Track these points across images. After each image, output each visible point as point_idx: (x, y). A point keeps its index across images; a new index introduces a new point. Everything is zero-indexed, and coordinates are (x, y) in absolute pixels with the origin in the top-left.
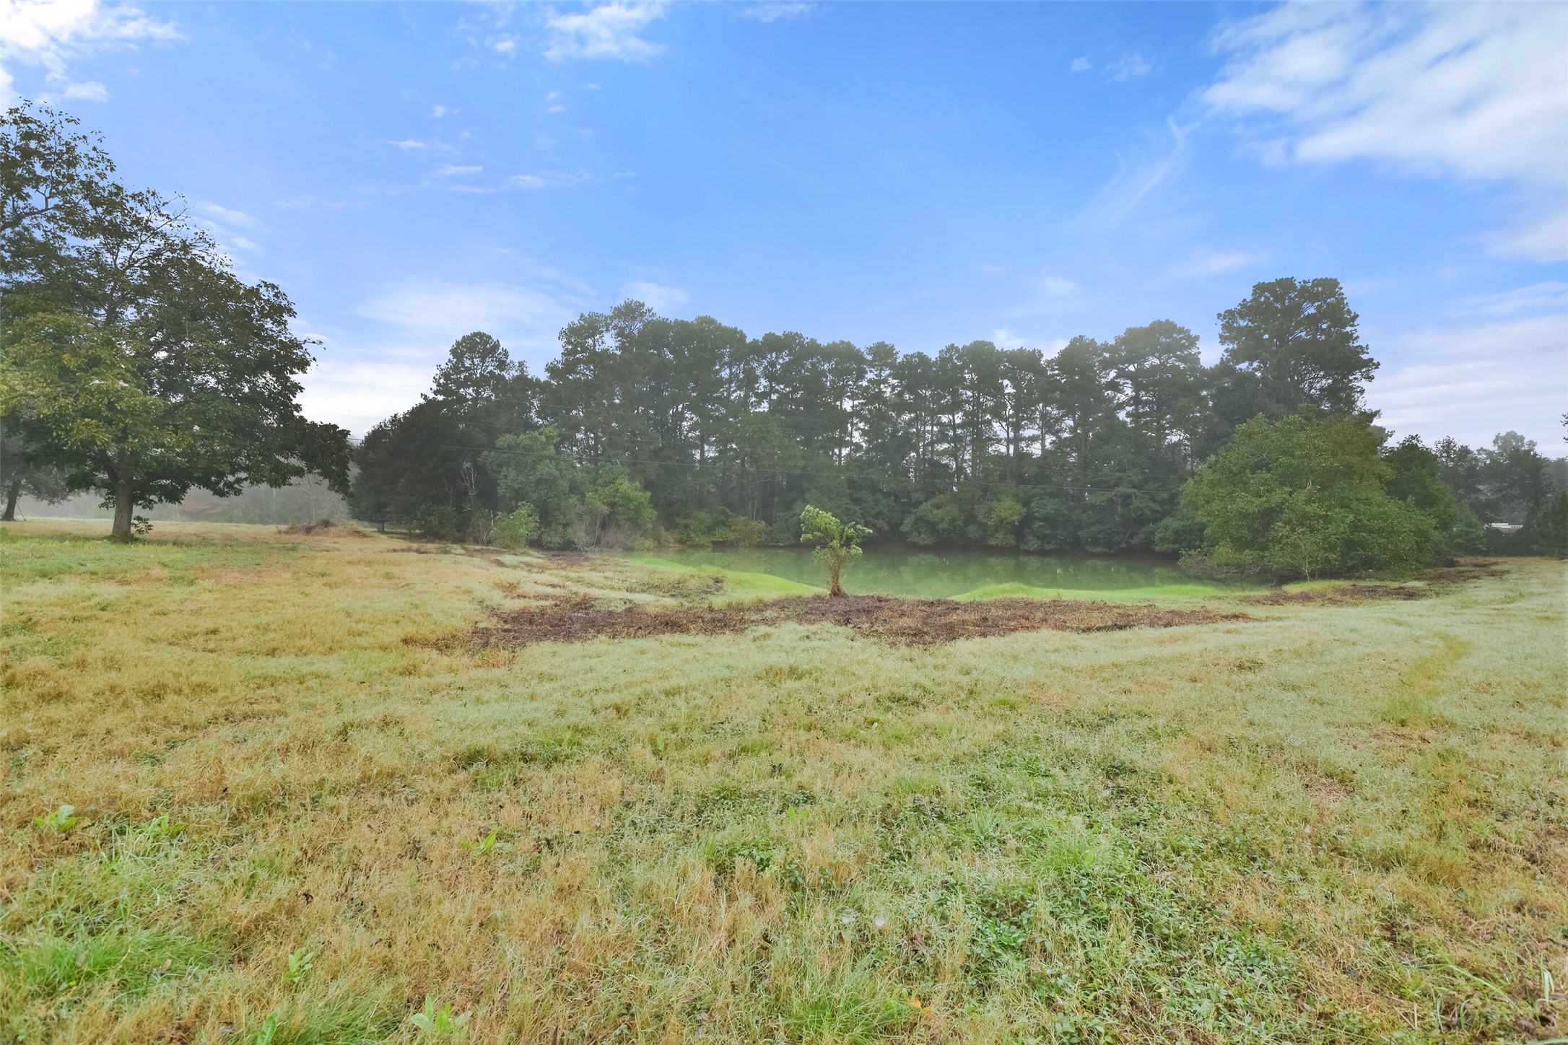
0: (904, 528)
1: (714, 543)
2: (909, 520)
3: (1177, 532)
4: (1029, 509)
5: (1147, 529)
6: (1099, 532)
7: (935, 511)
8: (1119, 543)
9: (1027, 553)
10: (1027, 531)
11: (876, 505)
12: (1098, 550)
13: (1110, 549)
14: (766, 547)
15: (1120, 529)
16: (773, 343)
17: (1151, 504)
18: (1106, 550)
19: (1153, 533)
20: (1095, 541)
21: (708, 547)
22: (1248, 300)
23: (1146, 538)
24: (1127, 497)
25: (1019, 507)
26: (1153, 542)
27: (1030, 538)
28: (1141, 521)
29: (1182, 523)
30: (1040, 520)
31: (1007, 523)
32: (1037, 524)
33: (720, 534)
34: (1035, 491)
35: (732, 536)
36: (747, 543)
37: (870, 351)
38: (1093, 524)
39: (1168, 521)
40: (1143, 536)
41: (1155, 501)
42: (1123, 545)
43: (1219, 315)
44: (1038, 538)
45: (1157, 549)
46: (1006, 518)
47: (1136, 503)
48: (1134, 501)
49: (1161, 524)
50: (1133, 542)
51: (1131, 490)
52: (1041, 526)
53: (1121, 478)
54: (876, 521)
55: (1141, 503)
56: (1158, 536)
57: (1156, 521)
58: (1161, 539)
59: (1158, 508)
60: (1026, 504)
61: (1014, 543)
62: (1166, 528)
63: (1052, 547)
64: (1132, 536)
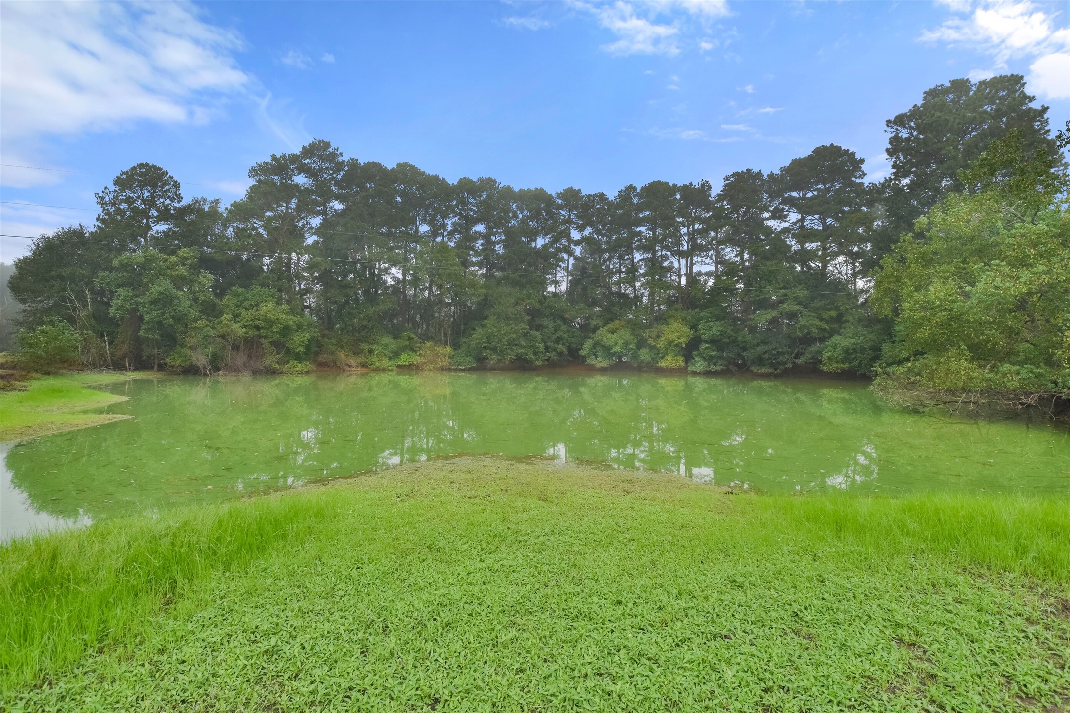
0: (583, 352)
1: (399, 367)
2: (588, 344)
3: (847, 351)
4: (696, 331)
5: (815, 347)
6: (765, 353)
7: (610, 336)
8: (785, 363)
9: (694, 374)
10: (695, 352)
11: (556, 331)
12: (763, 370)
13: (776, 369)
14: (449, 370)
15: (786, 349)
16: (466, 186)
17: (817, 322)
18: (771, 370)
19: (820, 352)
20: (760, 361)
21: (391, 370)
22: (919, 105)
23: (813, 358)
24: (792, 315)
25: (687, 329)
26: (820, 362)
27: (697, 359)
28: (807, 340)
29: (853, 341)
30: (706, 342)
31: (676, 345)
32: (703, 346)
33: (405, 359)
34: (701, 314)
35: (417, 360)
36: (431, 367)
37: (560, 195)
38: (758, 345)
39: (836, 339)
40: (810, 356)
41: (821, 319)
42: (789, 365)
43: (888, 122)
44: (705, 359)
45: (825, 368)
46: (673, 341)
47: (802, 321)
48: (800, 319)
49: (829, 343)
50: (799, 361)
51: (797, 308)
52: (706, 348)
53: (785, 295)
54: (556, 345)
55: (808, 322)
56: (826, 355)
57: (822, 340)
58: (829, 358)
59: (825, 326)
60: (694, 327)
61: (683, 364)
62: (835, 347)
63: (719, 368)
64: (796, 357)
